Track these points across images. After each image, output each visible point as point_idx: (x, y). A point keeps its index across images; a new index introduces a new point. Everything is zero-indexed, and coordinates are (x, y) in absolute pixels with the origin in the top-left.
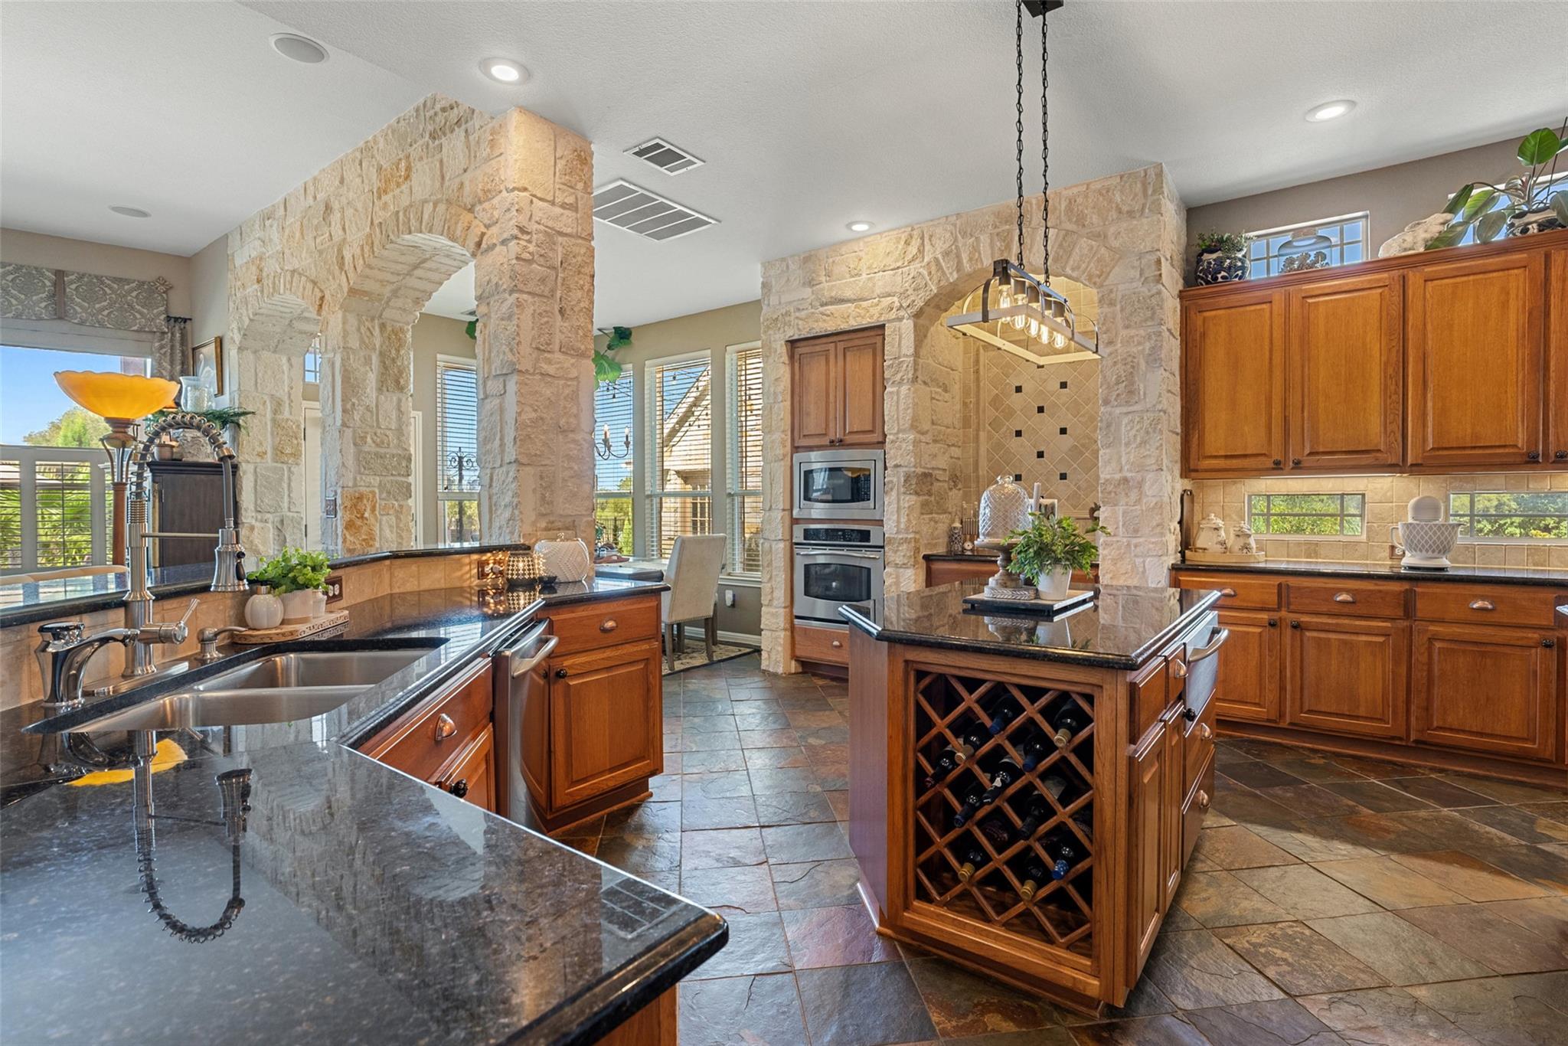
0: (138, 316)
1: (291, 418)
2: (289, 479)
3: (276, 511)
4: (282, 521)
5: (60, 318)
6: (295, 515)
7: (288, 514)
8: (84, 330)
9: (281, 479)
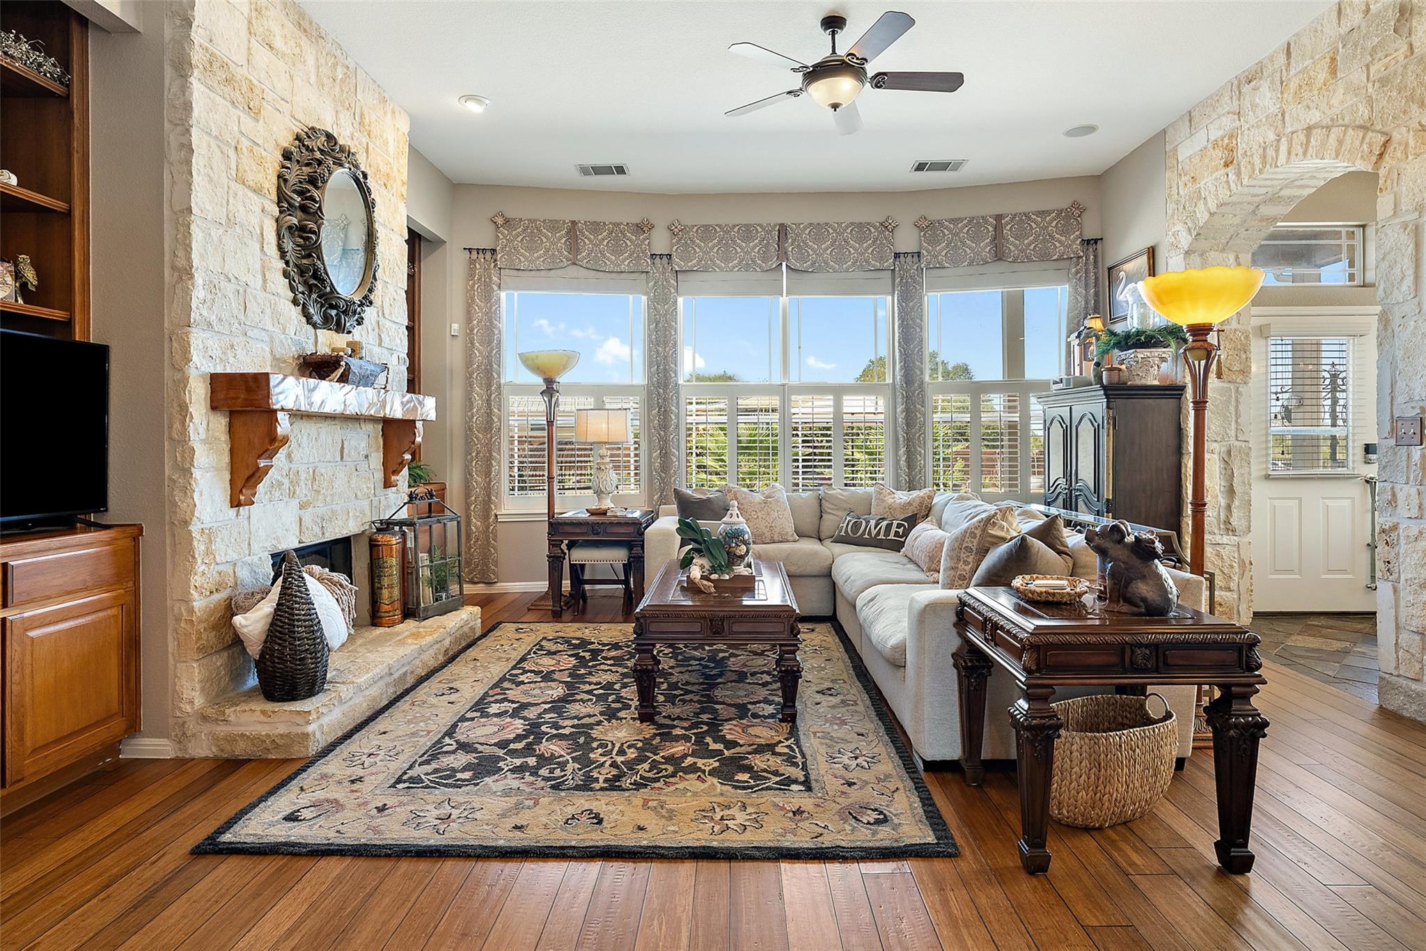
0: (1058, 245)
1: (1239, 327)
2: (1237, 401)
3: (1223, 440)
4: (1229, 452)
5: (1000, 259)
6: (1243, 444)
7: (1237, 443)
8: (1016, 266)
9: (1229, 401)
